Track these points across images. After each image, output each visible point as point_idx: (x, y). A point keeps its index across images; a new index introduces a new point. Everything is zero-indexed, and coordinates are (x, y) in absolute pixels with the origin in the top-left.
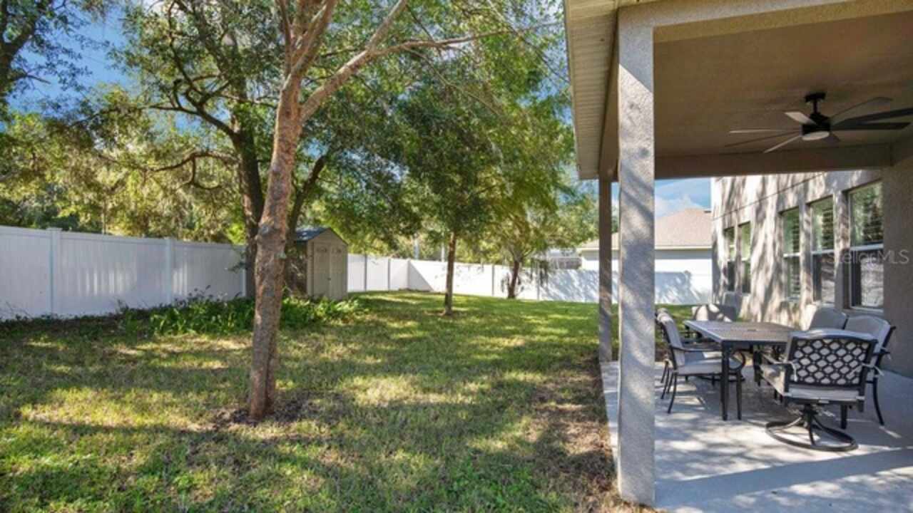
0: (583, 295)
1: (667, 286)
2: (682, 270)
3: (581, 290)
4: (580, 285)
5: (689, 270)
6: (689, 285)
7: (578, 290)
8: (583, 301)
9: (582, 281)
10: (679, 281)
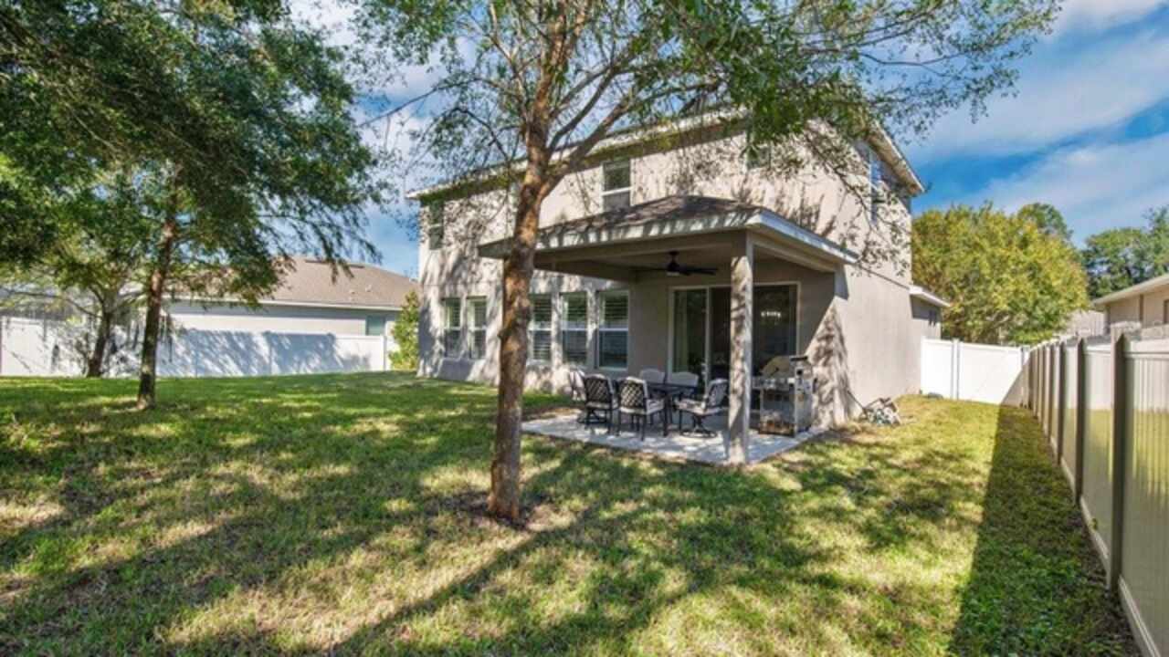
0: (191, 367)
1: (308, 353)
2: (324, 332)
3: (189, 360)
4: (188, 353)
5: (333, 333)
6: (333, 351)
7: (184, 360)
8: (191, 374)
9: (191, 346)
10: (321, 346)
